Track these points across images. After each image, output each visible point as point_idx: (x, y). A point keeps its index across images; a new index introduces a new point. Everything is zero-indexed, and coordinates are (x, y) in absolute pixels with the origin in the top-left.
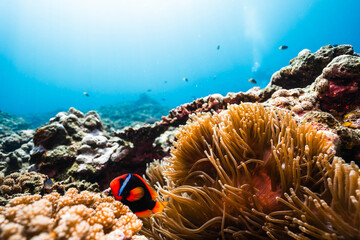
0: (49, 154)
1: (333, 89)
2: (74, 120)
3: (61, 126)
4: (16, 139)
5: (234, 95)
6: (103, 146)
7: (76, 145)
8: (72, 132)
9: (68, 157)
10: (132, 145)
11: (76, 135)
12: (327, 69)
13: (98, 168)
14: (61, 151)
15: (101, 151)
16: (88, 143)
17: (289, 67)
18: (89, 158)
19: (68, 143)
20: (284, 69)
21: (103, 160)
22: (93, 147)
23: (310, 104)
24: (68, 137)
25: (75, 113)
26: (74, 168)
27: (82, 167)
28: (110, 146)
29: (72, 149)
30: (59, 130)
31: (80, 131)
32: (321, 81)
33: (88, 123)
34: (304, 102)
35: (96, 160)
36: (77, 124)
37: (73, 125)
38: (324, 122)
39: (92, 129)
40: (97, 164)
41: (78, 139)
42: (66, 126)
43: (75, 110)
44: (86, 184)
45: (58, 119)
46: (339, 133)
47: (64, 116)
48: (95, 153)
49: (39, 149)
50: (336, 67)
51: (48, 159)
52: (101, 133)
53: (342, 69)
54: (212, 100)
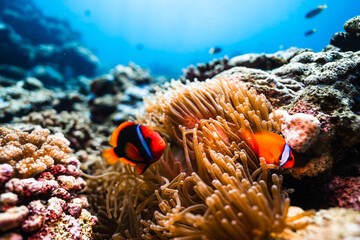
0: (98, 101)
14: (108, 100)
16: (130, 95)
18: (126, 110)
19: (114, 93)
22: (134, 101)
23: (334, 75)
27: (118, 116)
33: (137, 78)
37: (123, 79)
39: (140, 83)
40: (132, 115)
48: (133, 104)
54: (226, 62)
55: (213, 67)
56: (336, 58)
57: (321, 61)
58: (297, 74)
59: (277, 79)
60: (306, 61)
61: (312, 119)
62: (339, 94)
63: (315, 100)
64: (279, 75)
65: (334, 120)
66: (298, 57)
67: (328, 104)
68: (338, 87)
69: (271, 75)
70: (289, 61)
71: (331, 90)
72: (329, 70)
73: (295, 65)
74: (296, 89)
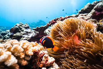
0: (15, 35)
1: (97, 13)
2: (21, 26)
3: (18, 27)
5: (67, 16)
6: (30, 33)
7: (22, 33)
8: (21, 29)
9: (20, 36)
10: (38, 33)
11: (22, 30)
12: (95, 7)
13: (29, 39)
14: (18, 34)
16: (26, 32)
17: (84, 8)
18: (26, 36)
20: (82, 9)
21: (30, 36)
22: (27, 33)
23: (90, 18)
24: (20, 30)
25: (21, 24)
28: (32, 33)
29: (21, 34)
30: (17, 28)
32: (93, 11)
33: (25, 27)
34: (88, 17)
35: (28, 37)
36: (22, 27)
38: (93, 22)
40: (29, 38)
41: (23, 31)
42: (19, 27)
43: (21, 23)
45: (16, 25)
46: (98, 25)
47: (18, 25)
49: (12, 34)
50: (98, 6)
51: (15, 36)
52: (29, 29)
53: (100, 7)
66: (80, 15)
67: (95, 22)
73: (81, 17)
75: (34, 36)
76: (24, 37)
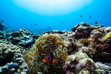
0: (14, 38)
4: (10, 34)
7: (22, 38)
9: (19, 40)
14: (17, 38)
15: (27, 40)
16: (25, 37)
17: (75, 26)
18: (24, 41)
19: (20, 37)
21: (27, 42)
24: (20, 35)
25: (24, 30)
26: (20, 43)
27: (21, 43)
28: (30, 39)
29: (20, 38)
30: (18, 33)
31: (23, 34)
32: (76, 31)
33: (26, 33)
37: (22, 33)
39: (27, 34)
40: (25, 43)
41: (22, 36)
44: (22, 47)
45: (19, 30)
47: (21, 30)
48: (25, 40)
49: (12, 37)
51: (14, 40)
52: (29, 36)
53: (80, 29)
54: (52, 31)
55: (50, 32)
56: (72, 33)
57: (70, 33)
58: (66, 35)
59: (63, 36)
60: (67, 33)
61: (69, 43)
62: (72, 39)
63: (69, 40)
64: (63, 35)
65: (72, 43)
66: (66, 32)
67: (71, 40)
68: (72, 38)
69: (62, 35)
70: (65, 33)
71: (71, 38)
72: (71, 35)
73: (66, 34)
74: (66, 38)
75: (31, 42)
76: (21, 42)
